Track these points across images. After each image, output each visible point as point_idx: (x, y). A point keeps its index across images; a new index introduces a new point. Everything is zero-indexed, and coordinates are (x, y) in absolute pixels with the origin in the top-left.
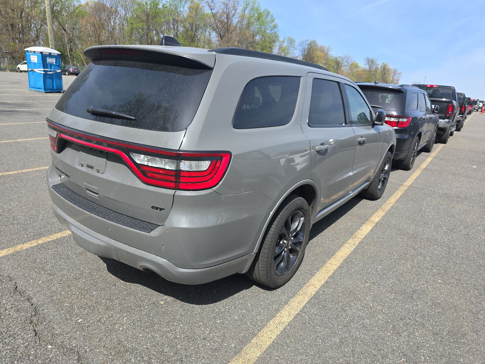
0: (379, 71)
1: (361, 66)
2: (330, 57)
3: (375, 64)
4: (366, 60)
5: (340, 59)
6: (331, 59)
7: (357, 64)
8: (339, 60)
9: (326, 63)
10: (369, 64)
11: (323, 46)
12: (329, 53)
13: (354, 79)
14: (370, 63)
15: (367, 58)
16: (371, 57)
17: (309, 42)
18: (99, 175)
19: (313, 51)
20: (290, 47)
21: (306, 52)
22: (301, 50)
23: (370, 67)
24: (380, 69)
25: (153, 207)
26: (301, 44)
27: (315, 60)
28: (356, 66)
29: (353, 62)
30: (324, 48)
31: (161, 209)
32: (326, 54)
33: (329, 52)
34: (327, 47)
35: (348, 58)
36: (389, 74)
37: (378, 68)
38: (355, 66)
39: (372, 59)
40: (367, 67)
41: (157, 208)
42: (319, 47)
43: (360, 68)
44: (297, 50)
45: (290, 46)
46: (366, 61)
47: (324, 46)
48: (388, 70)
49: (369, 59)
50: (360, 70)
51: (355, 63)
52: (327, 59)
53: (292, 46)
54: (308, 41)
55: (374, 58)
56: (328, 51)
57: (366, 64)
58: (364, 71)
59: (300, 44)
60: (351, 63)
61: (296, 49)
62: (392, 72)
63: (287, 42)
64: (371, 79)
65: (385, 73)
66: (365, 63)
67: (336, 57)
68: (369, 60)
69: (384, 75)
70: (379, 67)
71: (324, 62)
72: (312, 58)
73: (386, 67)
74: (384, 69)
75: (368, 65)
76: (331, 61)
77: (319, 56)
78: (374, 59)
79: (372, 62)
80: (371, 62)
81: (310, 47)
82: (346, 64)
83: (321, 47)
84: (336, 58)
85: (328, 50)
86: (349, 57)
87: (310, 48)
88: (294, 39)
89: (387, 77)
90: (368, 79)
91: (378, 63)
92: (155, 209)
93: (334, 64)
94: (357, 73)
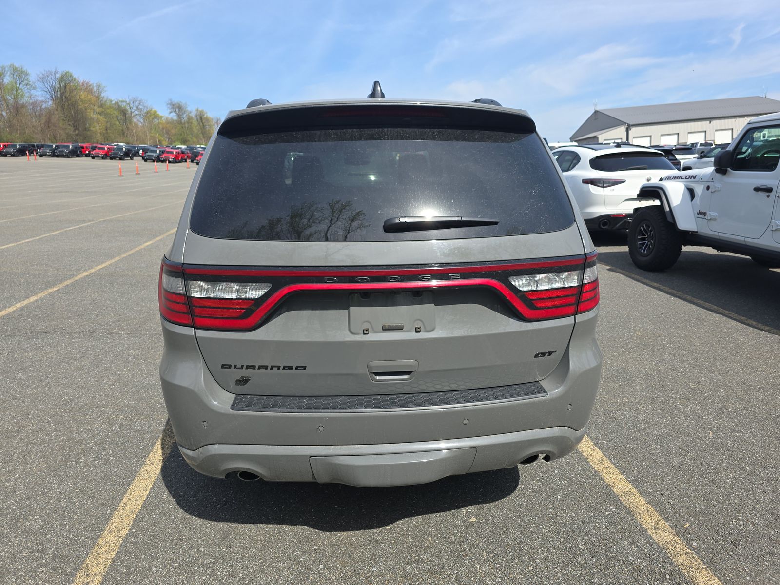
0: (195, 123)
1: (163, 115)
2: (106, 101)
3: (185, 112)
4: (169, 105)
5: (125, 104)
6: (108, 104)
7: (155, 112)
8: (123, 106)
9: (102, 112)
10: (175, 112)
11: (88, 83)
12: (103, 95)
13: (160, 137)
14: (177, 110)
15: (170, 102)
16: (176, 100)
17: (58, 76)
18: (423, 335)
19: (71, 91)
20: (20, 84)
21: (59, 93)
22: (46, 90)
23: (179, 116)
24: (196, 119)
25: (537, 356)
26: (43, 79)
27: (80, 107)
28: (156, 116)
29: (148, 109)
30: (90, 85)
31: (550, 354)
32: (98, 97)
33: (101, 93)
34: (95, 85)
35: (138, 102)
36: (210, 126)
37: (192, 117)
38: (153, 116)
39: (179, 104)
40: (174, 116)
41: (543, 354)
42: (81, 84)
43: (163, 119)
44: (38, 89)
45: (18, 82)
46: (170, 107)
47: (90, 83)
48: (207, 119)
49: (173, 103)
50: (163, 120)
51: (151, 110)
52: (101, 106)
53: (23, 83)
54: (56, 73)
55: (181, 102)
56: (99, 93)
57: (171, 112)
58: (171, 122)
59: (40, 78)
60: (145, 111)
61: (35, 88)
62: (214, 123)
63: (12, 76)
64: (186, 134)
65: (205, 124)
66: (169, 111)
67: (116, 101)
68: (173, 105)
69: (204, 127)
70: (193, 115)
71: (98, 110)
72: (74, 103)
73: (204, 115)
74: (201, 118)
75: (173, 114)
76: (110, 107)
77: (86, 100)
78: (181, 104)
79: (180, 108)
80: (177, 108)
81: (63, 84)
82: (137, 112)
83: (85, 84)
84: (117, 103)
85: (98, 90)
86: (140, 101)
87: (65, 87)
88: (24, 69)
89: (209, 130)
90: (181, 135)
91: (189, 109)
92: (541, 356)
93: (116, 113)
94: (161, 126)
